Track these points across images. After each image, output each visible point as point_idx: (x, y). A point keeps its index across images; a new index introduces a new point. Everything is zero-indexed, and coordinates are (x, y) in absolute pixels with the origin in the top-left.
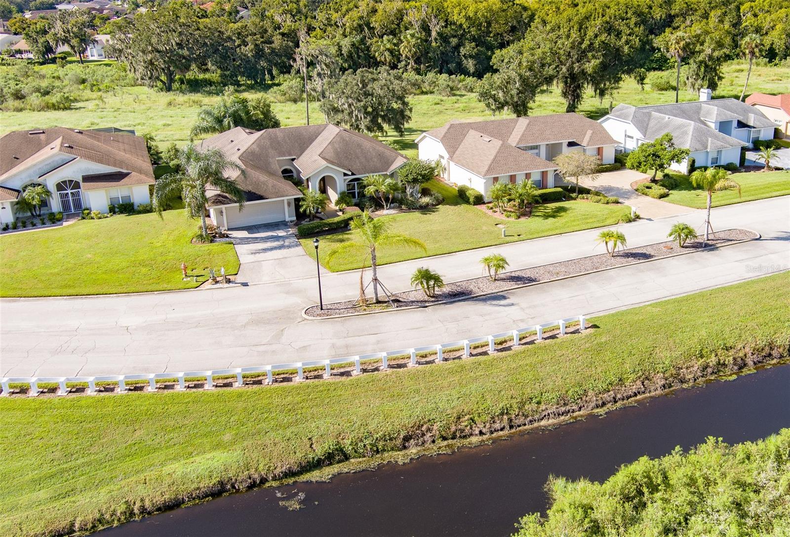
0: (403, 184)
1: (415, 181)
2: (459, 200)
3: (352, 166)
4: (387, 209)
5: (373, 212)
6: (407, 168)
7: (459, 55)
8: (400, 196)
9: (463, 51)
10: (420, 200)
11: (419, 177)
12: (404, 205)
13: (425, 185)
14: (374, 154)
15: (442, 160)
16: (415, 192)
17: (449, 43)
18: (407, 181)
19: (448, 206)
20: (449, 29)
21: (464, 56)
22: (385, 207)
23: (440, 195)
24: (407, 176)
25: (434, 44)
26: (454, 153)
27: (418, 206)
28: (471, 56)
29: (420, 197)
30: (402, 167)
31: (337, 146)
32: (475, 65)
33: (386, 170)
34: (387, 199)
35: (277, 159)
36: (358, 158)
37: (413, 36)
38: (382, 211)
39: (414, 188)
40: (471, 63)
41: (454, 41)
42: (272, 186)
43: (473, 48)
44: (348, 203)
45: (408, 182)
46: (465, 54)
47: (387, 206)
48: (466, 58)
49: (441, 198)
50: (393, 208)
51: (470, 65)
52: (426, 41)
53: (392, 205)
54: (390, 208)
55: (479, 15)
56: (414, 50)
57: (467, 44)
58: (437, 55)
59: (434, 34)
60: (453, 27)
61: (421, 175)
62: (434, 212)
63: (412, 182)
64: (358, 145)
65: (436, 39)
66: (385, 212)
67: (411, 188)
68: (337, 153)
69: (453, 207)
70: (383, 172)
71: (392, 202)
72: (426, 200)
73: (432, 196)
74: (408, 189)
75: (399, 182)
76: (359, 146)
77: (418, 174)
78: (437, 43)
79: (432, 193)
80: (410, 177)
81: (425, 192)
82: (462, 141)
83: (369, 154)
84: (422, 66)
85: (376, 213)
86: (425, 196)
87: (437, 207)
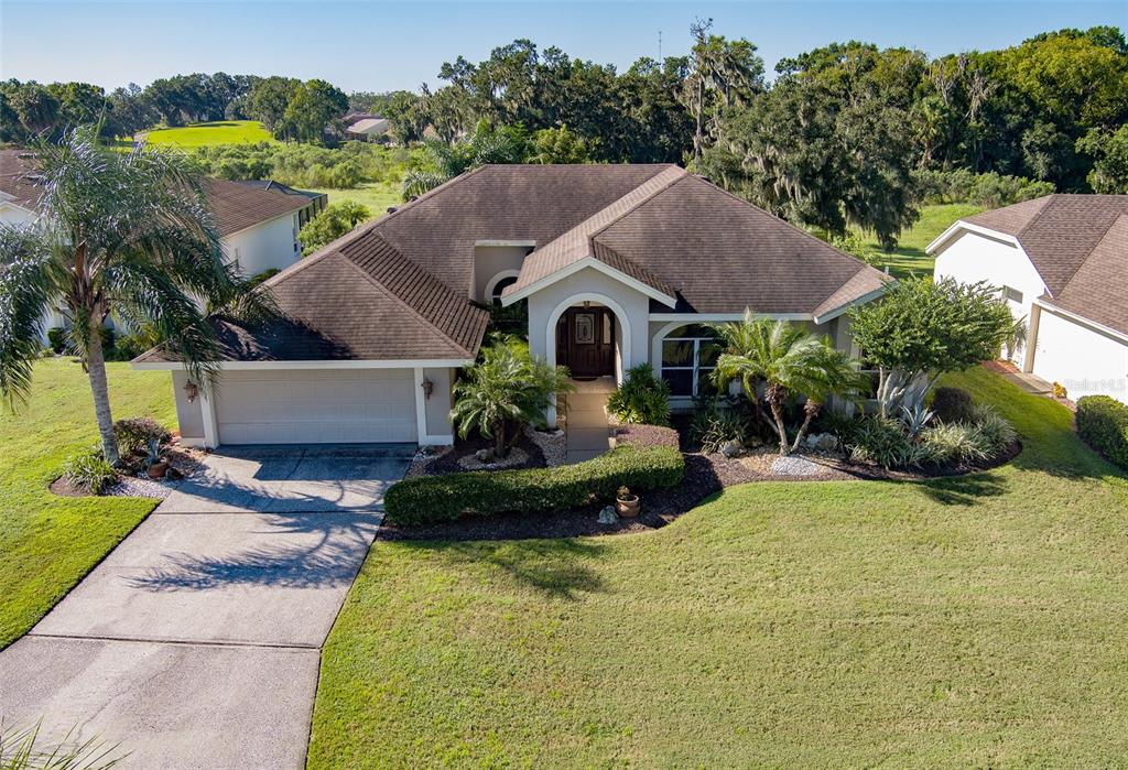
0: (868, 366)
1: (916, 358)
2: (1088, 456)
3: (690, 282)
4: (790, 454)
5: (733, 455)
6: (892, 305)
7: (1019, 146)
8: (850, 407)
9: (1028, 138)
10: (927, 434)
11: (937, 346)
12: (863, 443)
13: (953, 380)
14: (780, 251)
15: (1012, 303)
16: (908, 399)
17: (1004, 123)
18: (882, 355)
19: (1042, 477)
20: (1006, 98)
21: (1028, 147)
22: (783, 443)
23: (1004, 423)
24: (887, 333)
25: (973, 123)
26: (1065, 281)
27: (915, 459)
28: (1043, 149)
29: (929, 424)
30: (872, 301)
31: (659, 214)
32: (1049, 165)
33: (810, 309)
34: (793, 416)
35: (478, 243)
36: (720, 258)
37: (933, 107)
38: (766, 457)
39: (907, 384)
40: (1040, 162)
41: (1013, 120)
42: (384, 318)
43: (1050, 134)
44: (647, 411)
45: (889, 360)
46: (1032, 143)
47: (790, 442)
48: (1032, 152)
49: (1009, 436)
50: (816, 452)
51: (1040, 163)
52: (959, 118)
53: (813, 439)
54: (803, 451)
55: (1071, 71)
56: (935, 131)
57: (1037, 125)
58: (978, 143)
59: (975, 104)
60: (1013, 94)
61: (945, 338)
62: (979, 491)
63: (905, 360)
64: (731, 220)
65: (978, 117)
66: (780, 463)
67: (894, 384)
68: (653, 237)
69: (1062, 485)
70: (796, 311)
71: (814, 429)
72: (951, 437)
73: (974, 425)
74: (884, 387)
75: (855, 353)
76: (735, 221)
77: (935, 333)
78: (978, 122)
79: (977, 411)
80: (899, 341)
81: (949, 407)
82: (1094, 245)
83: (762, 248)
84: (945, 163)
85: (744, 462)
86: (946, 421)
87: (997, 472)
